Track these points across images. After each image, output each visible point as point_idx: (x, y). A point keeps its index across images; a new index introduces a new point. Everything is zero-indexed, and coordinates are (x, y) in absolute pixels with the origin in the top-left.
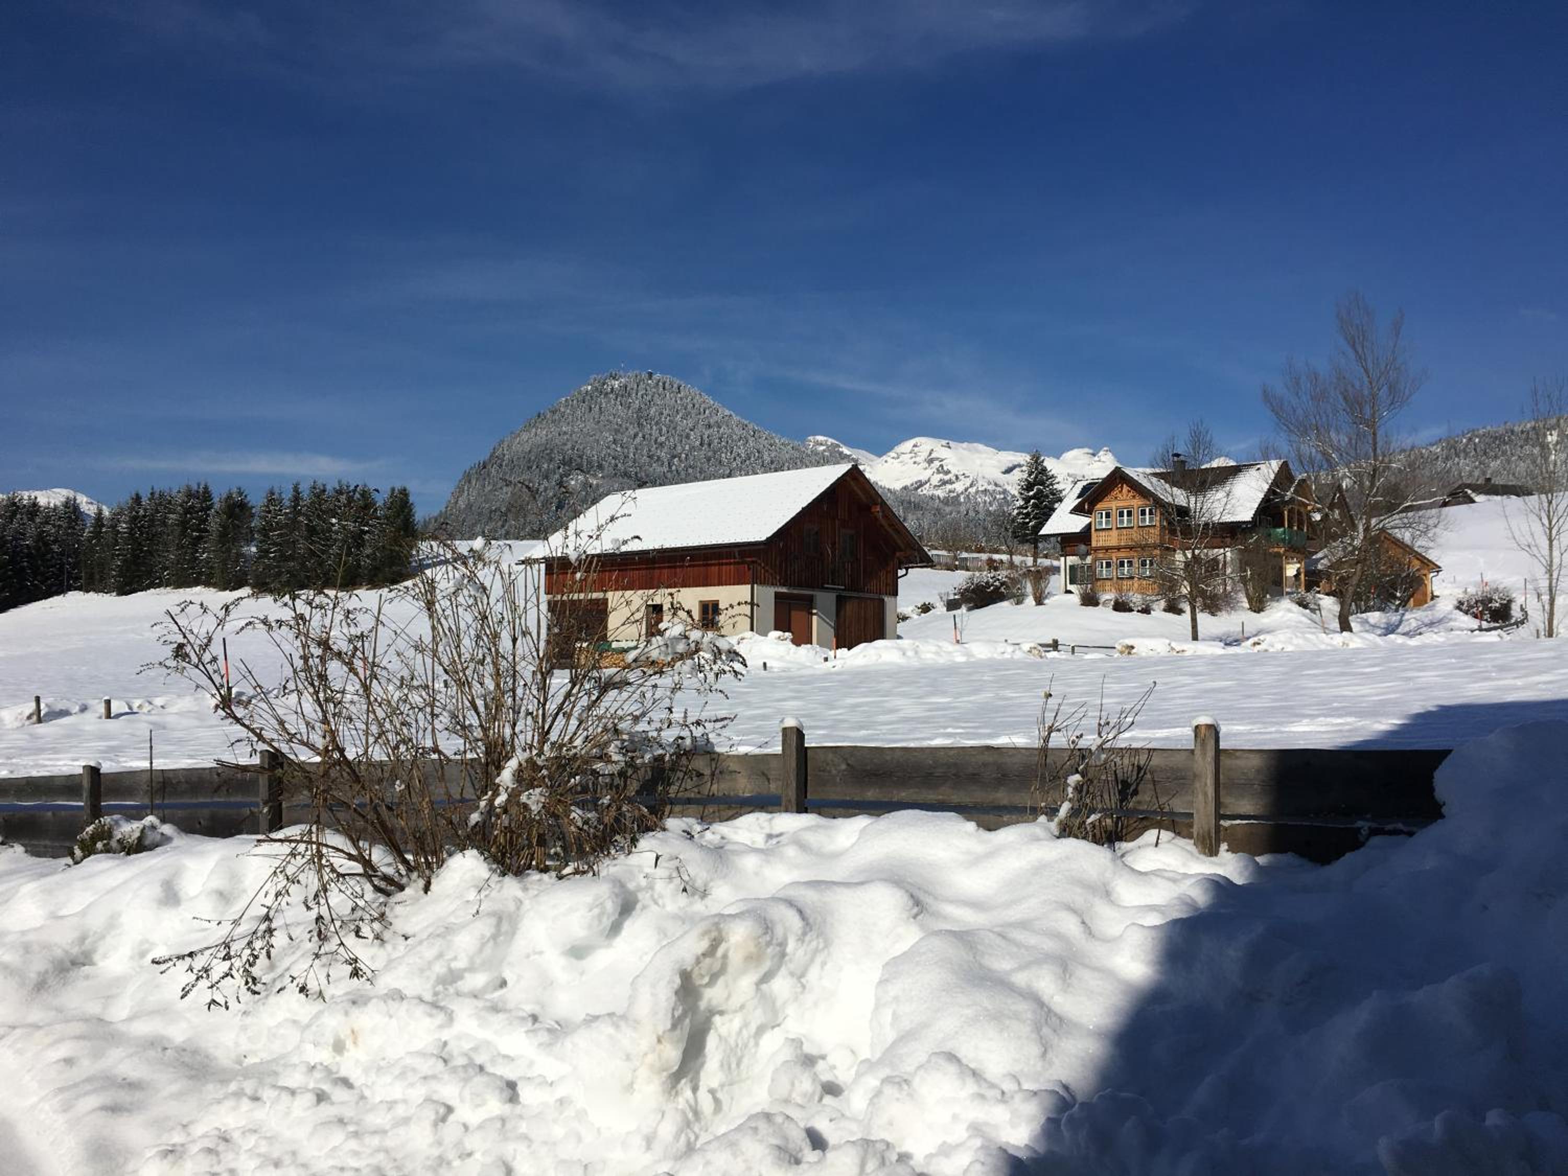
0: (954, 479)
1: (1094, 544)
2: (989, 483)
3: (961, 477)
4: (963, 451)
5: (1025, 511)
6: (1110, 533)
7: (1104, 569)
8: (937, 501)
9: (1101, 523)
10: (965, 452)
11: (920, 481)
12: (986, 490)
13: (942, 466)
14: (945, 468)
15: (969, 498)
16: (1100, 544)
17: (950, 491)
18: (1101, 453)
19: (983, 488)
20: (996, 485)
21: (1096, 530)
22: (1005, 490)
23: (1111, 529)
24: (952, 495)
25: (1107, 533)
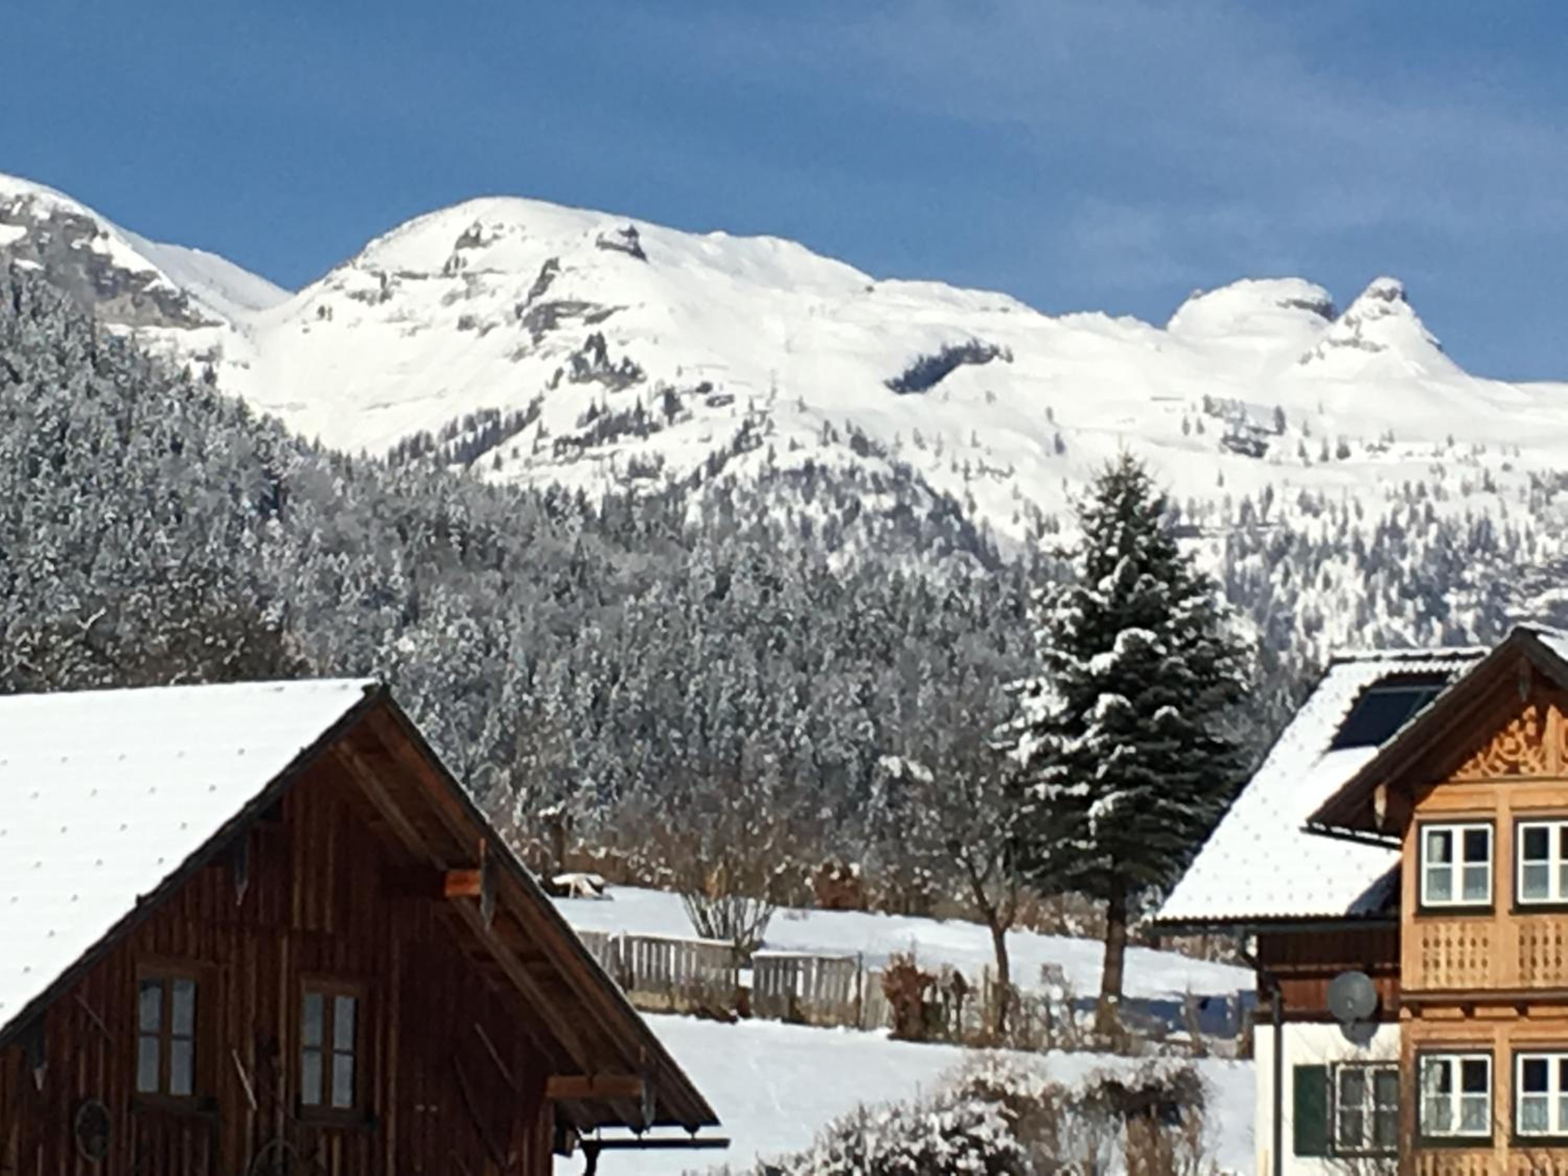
0: (656, 409)
1: (1410, 979)
2: (828, 435)
3: (691, 403)
4: (702, 274)
5: (1071, 746)
6: (1488, 927)
7: (1457, 1093)
8: (576, 521)
9: (1443, 880)
10: (720, 281)
11: (490, 415)
12: (809, 467)
13: (597, 344)
14: (615, 356)
15: (728, 508)
16: (1438, 980)
17: (637, 470)
18: (1364, 305)
19: (797, 461)
20: (860, 444)
21: (1423, 912)
22: (903, 471)
23: (1488, 911)
24: (646, 487)
25: (1472, 927)
